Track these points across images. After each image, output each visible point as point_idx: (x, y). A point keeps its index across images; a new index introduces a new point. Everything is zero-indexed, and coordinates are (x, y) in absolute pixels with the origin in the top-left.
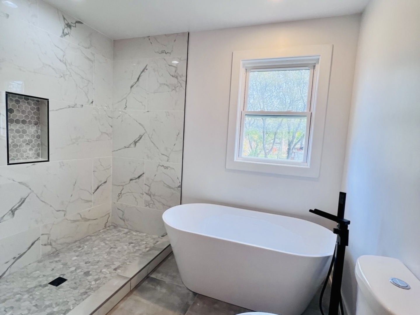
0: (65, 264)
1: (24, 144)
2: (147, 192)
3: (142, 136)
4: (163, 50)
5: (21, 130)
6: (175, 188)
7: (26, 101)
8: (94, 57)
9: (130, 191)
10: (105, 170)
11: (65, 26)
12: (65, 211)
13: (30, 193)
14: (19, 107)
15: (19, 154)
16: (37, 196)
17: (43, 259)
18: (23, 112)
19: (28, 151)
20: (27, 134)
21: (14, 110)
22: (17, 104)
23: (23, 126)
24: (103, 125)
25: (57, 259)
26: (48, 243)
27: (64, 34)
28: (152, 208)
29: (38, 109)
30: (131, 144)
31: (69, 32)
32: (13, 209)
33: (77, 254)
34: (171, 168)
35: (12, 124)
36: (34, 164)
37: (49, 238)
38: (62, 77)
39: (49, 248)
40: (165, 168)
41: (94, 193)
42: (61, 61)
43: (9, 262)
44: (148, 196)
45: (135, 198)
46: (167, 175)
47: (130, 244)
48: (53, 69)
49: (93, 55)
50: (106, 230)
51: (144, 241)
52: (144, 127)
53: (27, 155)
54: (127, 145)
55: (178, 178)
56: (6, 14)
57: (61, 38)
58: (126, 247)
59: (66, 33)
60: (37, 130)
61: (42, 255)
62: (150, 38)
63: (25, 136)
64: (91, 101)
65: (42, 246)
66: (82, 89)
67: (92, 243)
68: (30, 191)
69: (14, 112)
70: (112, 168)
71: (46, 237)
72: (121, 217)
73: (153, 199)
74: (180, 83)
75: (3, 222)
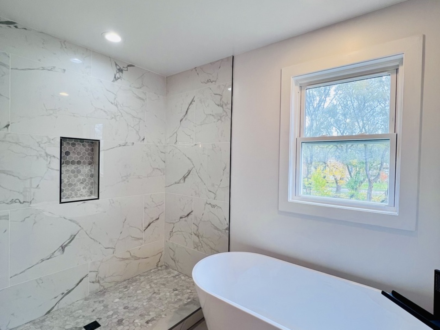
0: (106, 306)
1: (79, 183)
2: (195, 232)
3: (190, 171)
4: (209, 79)
5: (76, 170)
6: (223, 230)
7: (81, 143)
8: (146, 96)
9: (180, 231)
10: (157, 206)
11: (117, 71)
12: (114, 248)
13: (80, 230)
14: (74, 149)
15: (73, 193)
16: (86, 233)
17: (90, 297)
18: (79, 153)
19: (82, 190)
20: (82, 174)
21: (71, 152)
22: (73, 147)
23: (78, 167)
24: (155, 160)
25: (101, 299)
26: (96, 280)
27: (116, 79)
28: (200, 251)
29: (92, 150)
30: (181, 179)
31: (121, 76)
32: (63, 246)
33: (121, 295)
34: (218, 207)
35: (67, 165)
36: (84, 202)
37: (97, 276)
38: (113, 118)
39: (97, 286)
40: (212, 206)
41: (144, 230)
42: (112, 104)
43: (58, 297)
44: (196, 237)
45: (184, 238)
46: (215, 215)
47: (174, 291)
48: (105, 111)
49: (145, 94)
50: (156, 270)
51: (189, 289)
52: (192, 162)
53: (80, 194)
54: (177, 180)
55: (225, 219)
56: (63, 69)
57: (113, 83)
58: (168, 294)
59: (118, 77)
60: (91, 169)
61: (90, 292)
62: (197, 69)
63: (79, 176)
64: (143, 139)
65: (91, 283)
66: (133, 127)
67: (138, 284)
68: (79, 228)
69: (70, 154)
70: (164, 204)
71: (94, 274)
72: (172, 257)
73: (201, 241)
74: (225, 111)
75: (54, 258)
